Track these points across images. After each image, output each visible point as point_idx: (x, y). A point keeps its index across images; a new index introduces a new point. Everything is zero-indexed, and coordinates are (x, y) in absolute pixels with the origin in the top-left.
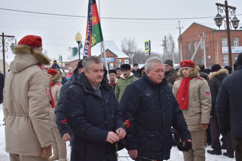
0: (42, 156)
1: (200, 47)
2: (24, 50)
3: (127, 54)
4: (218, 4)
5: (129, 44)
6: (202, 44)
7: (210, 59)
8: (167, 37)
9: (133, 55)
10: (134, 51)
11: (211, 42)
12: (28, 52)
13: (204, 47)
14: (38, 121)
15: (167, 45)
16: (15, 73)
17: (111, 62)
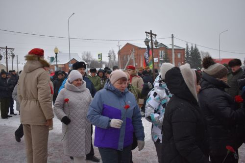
1: (131, 58)
3: (86, 62)
4: (146, 32)
5: (87, 56)
6: (132, 56)
7: (137, 65)
8: (111, 51)
9: (90, 62)
10: (90, 60)
11: (137, 55)
13: (133, 58)
15: (111, 56)
16: (27, 72)
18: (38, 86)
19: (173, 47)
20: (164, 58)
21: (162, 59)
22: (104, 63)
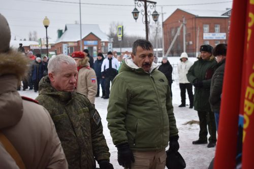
7: (191, 45)
11: (193, 28)
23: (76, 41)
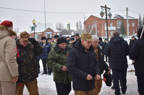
0: (12, 81)
1: (94, 27)
2: (3, 28)
3: (59, 30)
5: (60, 25)
6: (95, 26)
7: (99, 33)
8: (78, 22)
9: (61, 31)
10: (62, 29)
11: (99, 24)
12: (5, 29)
13: (96, 27)
14: (10, 64)
15: (78, 26)
17: (51, 34)
18: (6, 50)
19: (127, 18)
20: (120, 27)
21: (119, 28)
22: (73, 31)
23: (41, 32)
